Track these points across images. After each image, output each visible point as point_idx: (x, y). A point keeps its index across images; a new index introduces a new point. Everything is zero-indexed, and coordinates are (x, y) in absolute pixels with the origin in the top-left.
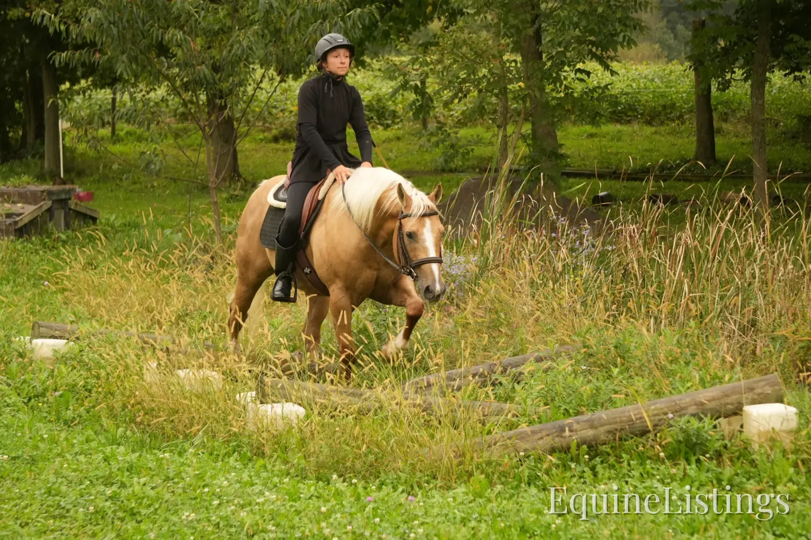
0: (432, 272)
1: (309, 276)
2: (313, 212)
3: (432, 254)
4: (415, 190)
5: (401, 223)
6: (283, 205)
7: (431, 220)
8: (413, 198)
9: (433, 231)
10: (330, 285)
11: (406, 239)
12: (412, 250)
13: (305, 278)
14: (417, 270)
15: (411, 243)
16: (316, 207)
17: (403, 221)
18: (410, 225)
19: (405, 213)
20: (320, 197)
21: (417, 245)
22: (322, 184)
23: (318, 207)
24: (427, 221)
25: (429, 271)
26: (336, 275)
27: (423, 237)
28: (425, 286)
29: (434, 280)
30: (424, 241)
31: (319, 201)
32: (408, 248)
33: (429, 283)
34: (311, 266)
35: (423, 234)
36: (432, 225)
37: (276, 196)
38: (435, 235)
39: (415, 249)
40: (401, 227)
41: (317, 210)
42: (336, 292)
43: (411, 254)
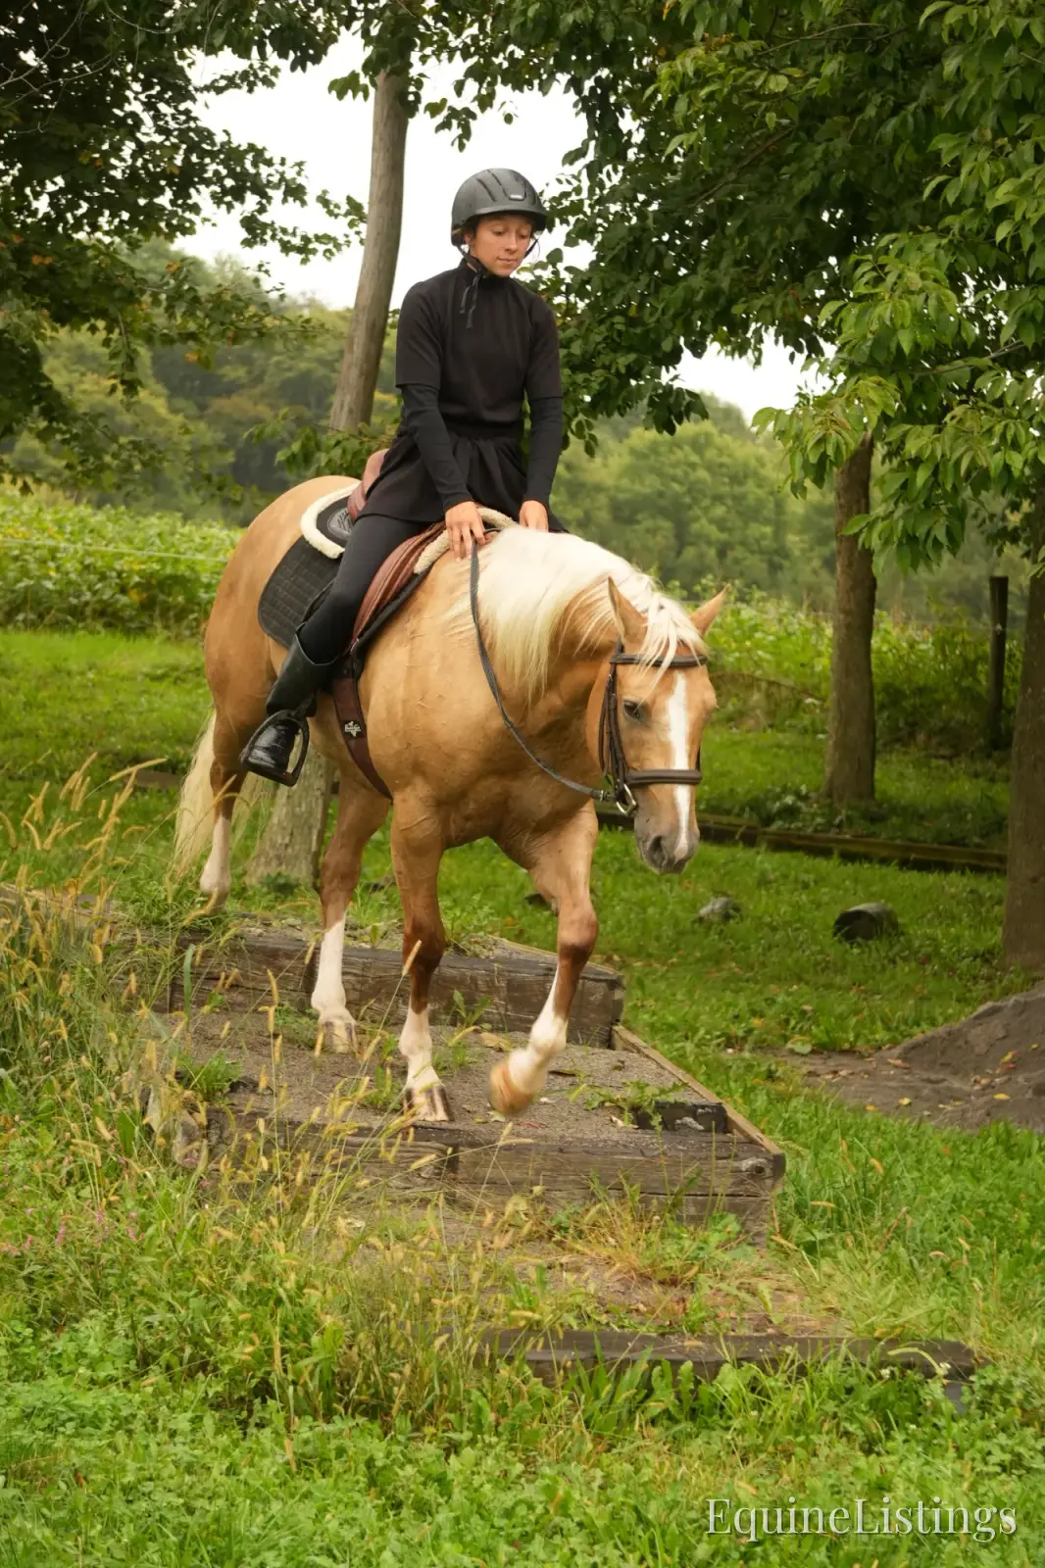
0: (674, 806)
1: (353, 743)
2: (396, 596)
3: (681, 762)
4: (658, 597)
5: (614, 674)
6: (332, 550)
7: (688, 677)
8: (653, 619)
9: (689, 708)
10: (397, 788)
11: (622, 715)
12: (632, 743)
13: (341, 740)
14: (638, 793)
15: (632, 726)
16: (401, 589)
17: (620, 669)
18: (637, 685)
19: (628, 653)
20: (419, 568)
21: (646, 736)
22: (432, 538)
23: (407, 590)
24: (681, 680)
25: (666, 802)
26: (418, 768)
27: (664, 719)
28: (653, 836)
29: (675, 829)
30: (666, 727)
31: (414, 575)
32: (624, 738)
33: (664, 829)
34: (361, 723)
35: (664, 710)
36: (689, 690)
37: (322, 522)
38: (693, 715)
39: (642, 743)
40: (613, 685)
41: (403, 596)
42: (410, 808)
43: (630, 754)
